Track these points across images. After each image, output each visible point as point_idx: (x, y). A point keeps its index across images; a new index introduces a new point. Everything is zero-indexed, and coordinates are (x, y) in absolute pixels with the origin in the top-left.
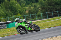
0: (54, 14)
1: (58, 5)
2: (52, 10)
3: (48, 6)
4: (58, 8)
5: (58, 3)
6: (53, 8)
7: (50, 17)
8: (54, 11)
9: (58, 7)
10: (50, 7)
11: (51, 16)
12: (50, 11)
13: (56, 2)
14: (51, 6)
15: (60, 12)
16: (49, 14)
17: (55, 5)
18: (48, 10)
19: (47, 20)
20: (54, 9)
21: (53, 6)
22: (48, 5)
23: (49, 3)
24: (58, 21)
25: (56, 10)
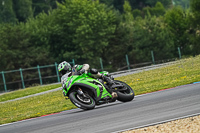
0: (28, 78)
1: (39, 45)
2: (20, 62)
3: (8, 51)
4: (39, 57)
5: (39, 40)
6: (24, 58)
7: (14, 86)
8: (27, 67)
9: (39, 52)
10: (14, 53)
11: (17, 84)
12: (15, 65)
13: (32, 37)
14: (18, 51)
15: (45, 69)
16: (9, 78)
17: (29, 46)
18: (8, 62)
19: (4, 96)
20: (28, 59)
21: (23, 48)
22: (6, 46)
23: (9, 39)
24: (39, 98)
25: (35, 64)
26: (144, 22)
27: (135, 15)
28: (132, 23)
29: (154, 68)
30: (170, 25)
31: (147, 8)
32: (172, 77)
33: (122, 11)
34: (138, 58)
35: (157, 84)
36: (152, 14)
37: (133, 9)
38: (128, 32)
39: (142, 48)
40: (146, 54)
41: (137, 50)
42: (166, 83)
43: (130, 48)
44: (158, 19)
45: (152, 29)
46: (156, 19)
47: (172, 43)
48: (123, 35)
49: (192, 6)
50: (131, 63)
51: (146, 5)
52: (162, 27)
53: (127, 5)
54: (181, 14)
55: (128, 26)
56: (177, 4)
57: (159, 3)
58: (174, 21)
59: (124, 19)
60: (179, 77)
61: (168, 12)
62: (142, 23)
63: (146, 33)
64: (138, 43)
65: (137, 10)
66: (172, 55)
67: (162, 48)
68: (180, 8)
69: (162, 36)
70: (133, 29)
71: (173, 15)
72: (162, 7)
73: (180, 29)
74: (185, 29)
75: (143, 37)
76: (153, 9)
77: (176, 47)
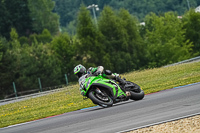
26: (31, 49)
27: (22, 42)
28: (19, 50)
29: (41, 95)
30: (57, 52)
31: (34, 35)
32: (59, 104)
33: (8, 38)
34: (25, 85)
35: (44, 111)
36: (39, 42)
37: (20, 36)
38: (15, 60)
39: (29, 75)
40: (34, 81)
41: (24, 77)
42: (54, 110)
43: (17, 76)
44: (44, 46)
45: (39, 56)
46: (43, 46)
47: (59, 69)
48: (10, 63)
49: (79, 32)
50: (18, 91)
51: (33, 32)
52: (49, 54)
53: (13, 32)
54: (68, 41)
55: (15, 53)
56: (63, 31)
57: (46, 30)
58: (61, 48)
59: (11, 46)
60: (66, 103)
61: (55, 39)
62: (29, 50)
63: (33, 60)
64: (25, 70)
65: (24, 37)
66: (59, 81)
67: (49, 75)
68: (66, 35)
69: (49, 63)
70: (19, 56)
71: (59, 42)
72: (49, 34)
73: (67, 55)
74: (72, 56)
75: (30, 64)
76: (40, 36)
77: (63, 74)
